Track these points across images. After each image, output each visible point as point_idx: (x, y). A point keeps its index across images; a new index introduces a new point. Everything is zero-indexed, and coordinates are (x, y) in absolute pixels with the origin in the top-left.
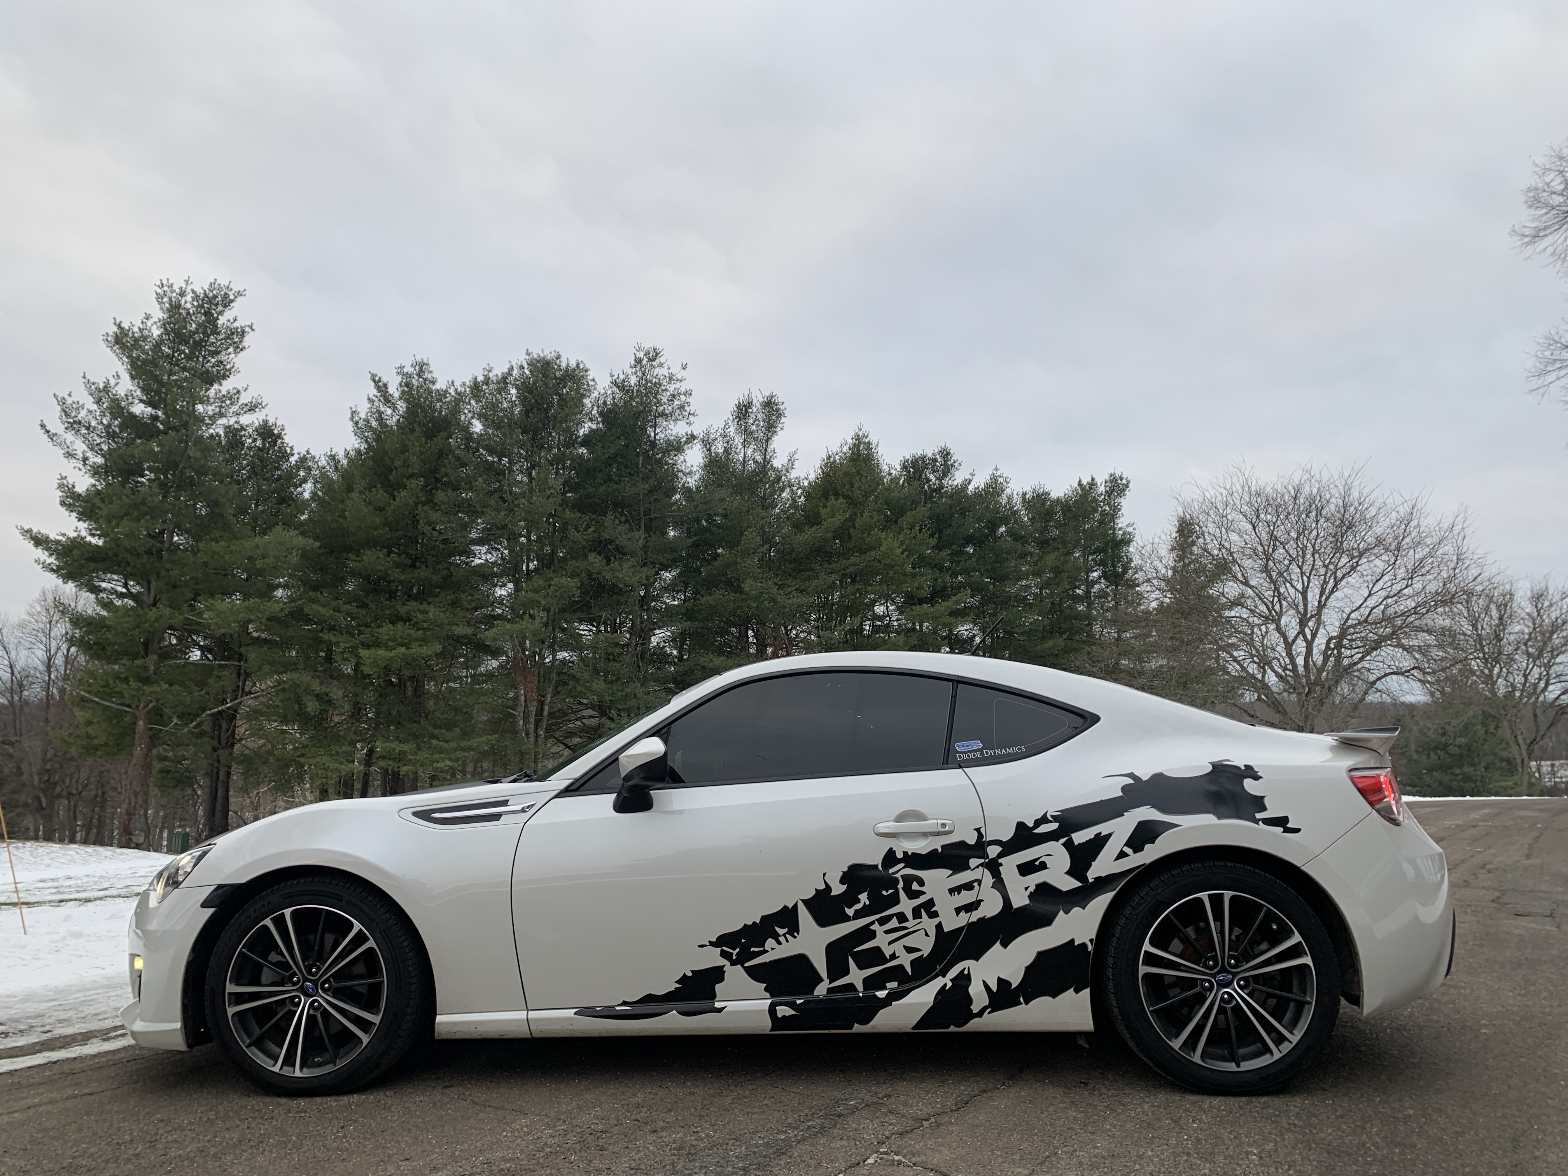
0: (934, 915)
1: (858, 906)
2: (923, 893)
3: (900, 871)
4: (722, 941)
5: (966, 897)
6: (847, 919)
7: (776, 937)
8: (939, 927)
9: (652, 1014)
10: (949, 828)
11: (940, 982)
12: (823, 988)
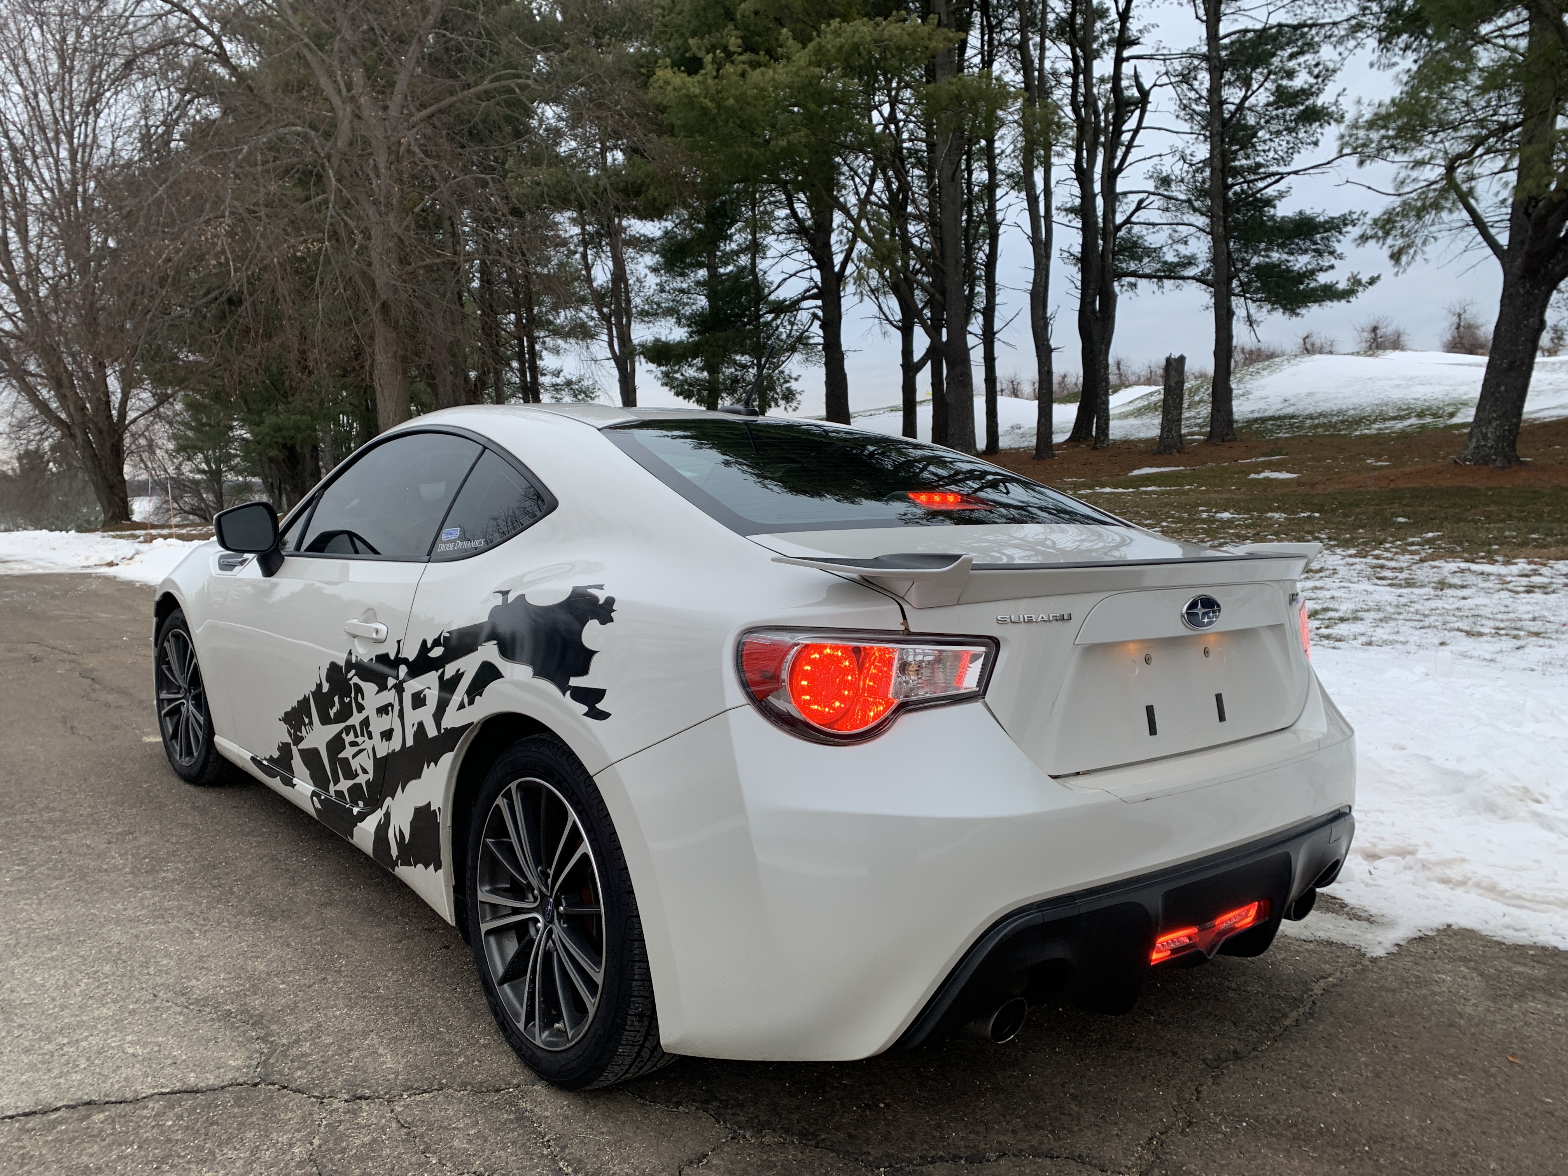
0: (370, 736)
1: (335, 710)
2: (364, 708)
3: (353, 677)
4: (287, 719)
5: (386, 722)
6: (331, 721)
7: (305, 725)
8: (374, 749)
9: (272, 775)
10: (382, 636)
11: (379, 815)
12: (332, 788)
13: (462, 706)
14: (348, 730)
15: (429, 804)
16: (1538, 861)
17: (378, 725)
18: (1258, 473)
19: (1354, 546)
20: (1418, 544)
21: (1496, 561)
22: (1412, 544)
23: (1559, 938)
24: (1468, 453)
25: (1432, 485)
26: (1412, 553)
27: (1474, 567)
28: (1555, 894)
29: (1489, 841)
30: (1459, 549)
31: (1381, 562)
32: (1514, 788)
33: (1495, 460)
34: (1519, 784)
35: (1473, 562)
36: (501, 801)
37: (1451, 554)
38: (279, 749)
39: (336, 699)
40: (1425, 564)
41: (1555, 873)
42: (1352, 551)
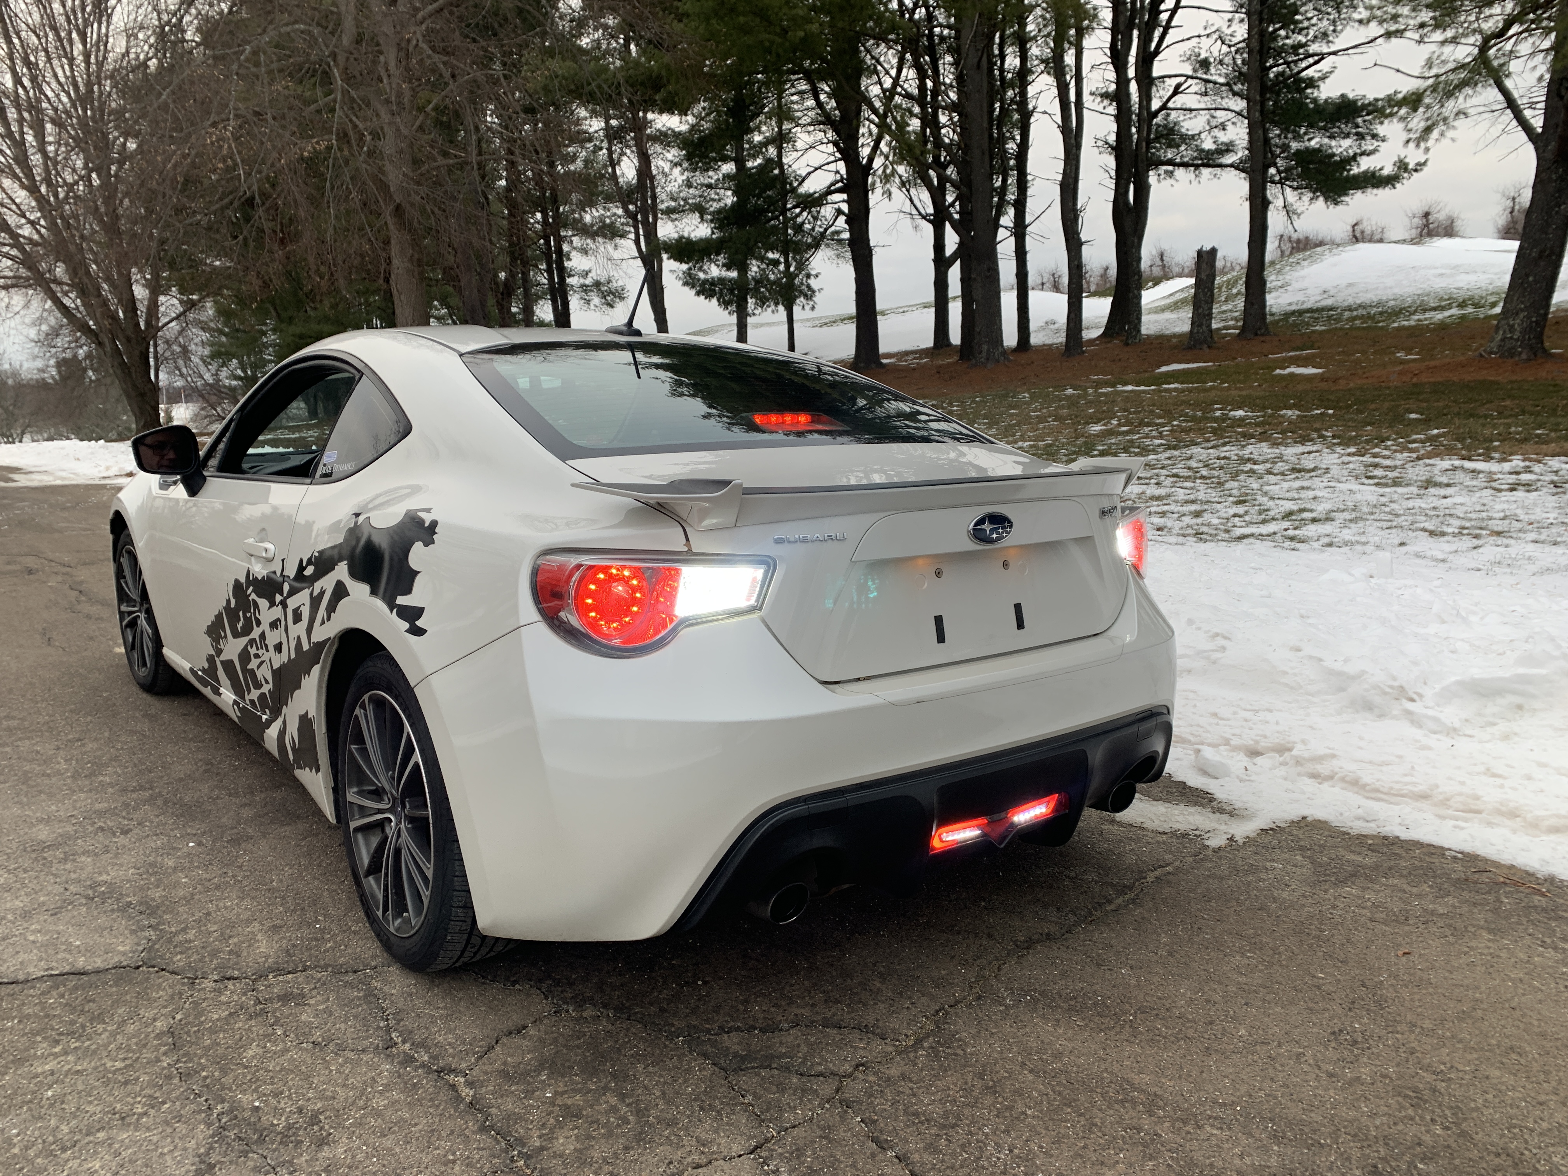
0: (267, 648)
1: (241, 624)
2: (261, 623)
3: (251, 593)
4: (210, 633)
5: (277, 636)
6: (239, 635)
7: (222, 638)
8: (271, 661)
9: (206, 684)
10: (270, 555)
11: (279, 721)
12: (247, 698)
13: (323, 623)
14: (251, 644)
15: (308, 713)
16: (1400, 757)
17: (273, 638)
18: (1284, 368)
19: (1356, 444)
20: (1422, 442)
21: (1492, 458)
22: (1414, 441)
23: (1404, 828)
24: (1494, 346)
25: (1455, 379)
26: (1411, 451)
27: (1468, 464)
28: (1409, 787)
29: (1361, 738)
30: (1460, 446)
31: (1377, 460)
32: (1391, 687)
33: (1520, 353)
34: (1396, 684)
35: (1469, 459)
36: (358, 711)
37: (1450, 452)
38: (207, 660)
39: (241, 614)
40: (1421, 462)
41: (1413, 768)
42: (1352, 450)
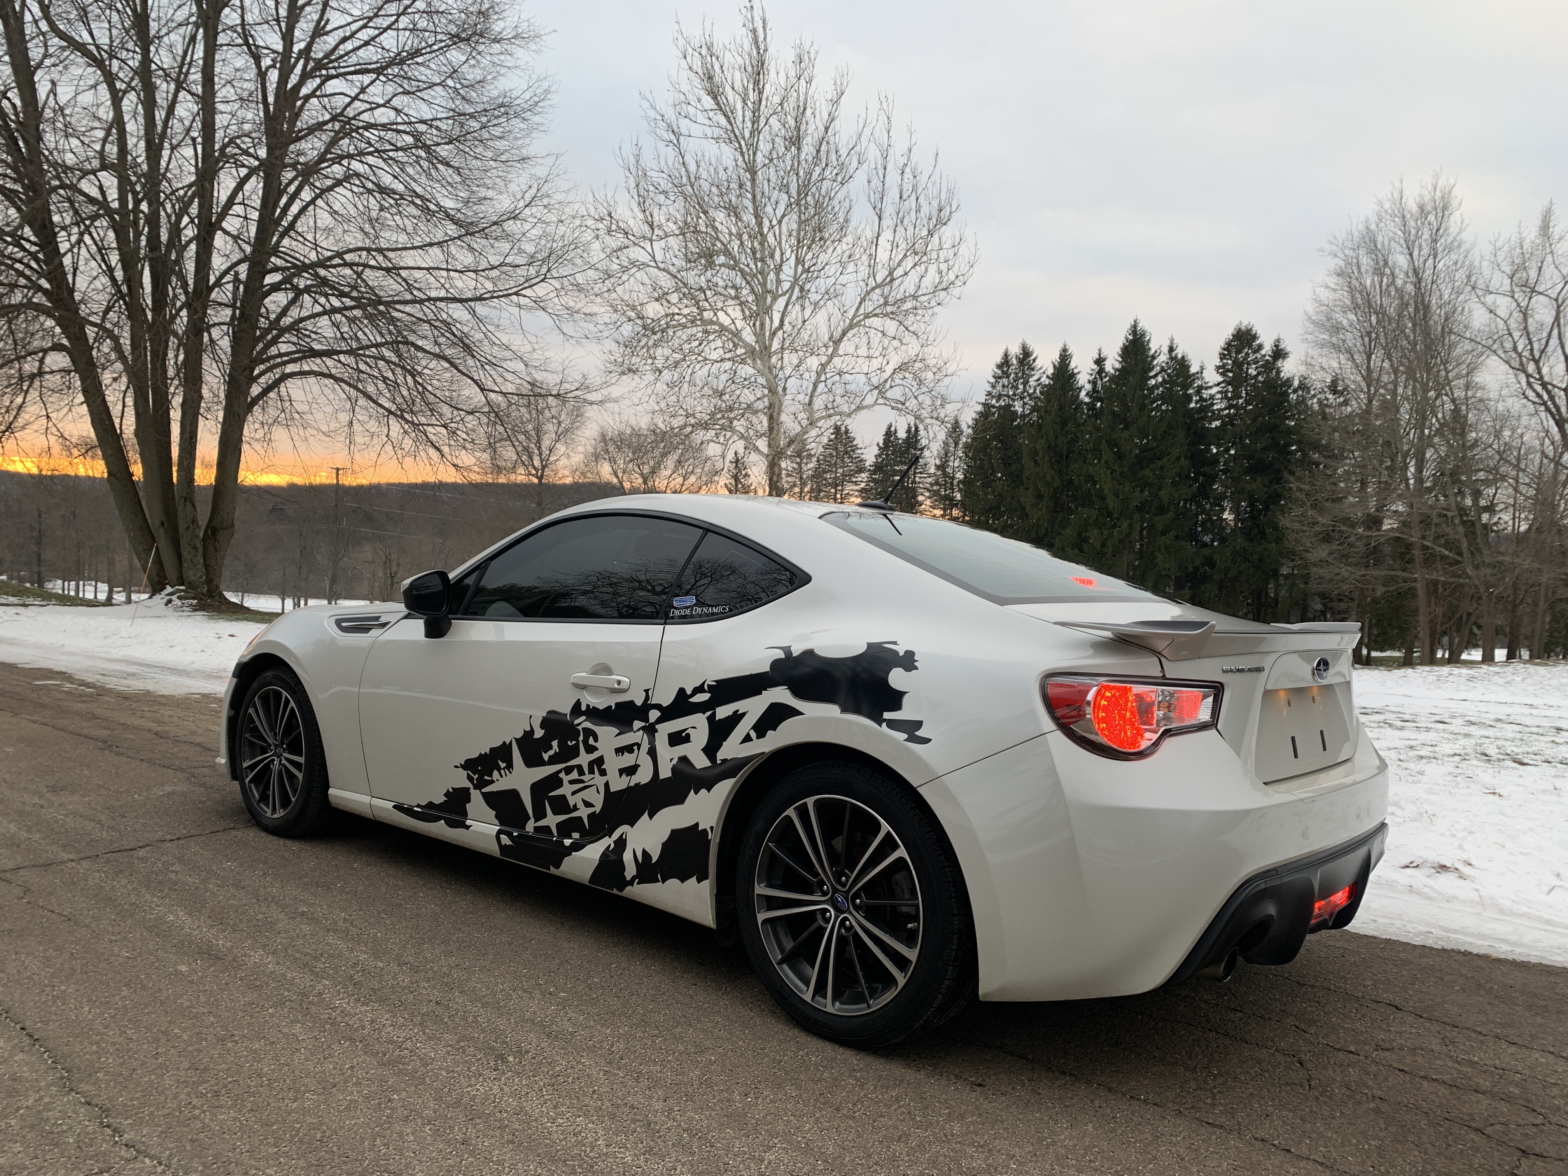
0: (603, 773)
1: (551, 753)
2: (597, 749)
3: (582, 722)
4: (469, 765)
5: (628, 760)
6: (543, 763)
7: (499, 769)
8: (607, 785)
9: (429, 820)
10: (623, 686)
11: (607, 842)
12: (530, 826)
13: (747, 739)
14: (568, 771)
15: (697, 824)
17: (613, 764)
36: (791, 813)
38: (448, 794)
39: (555, 743)
